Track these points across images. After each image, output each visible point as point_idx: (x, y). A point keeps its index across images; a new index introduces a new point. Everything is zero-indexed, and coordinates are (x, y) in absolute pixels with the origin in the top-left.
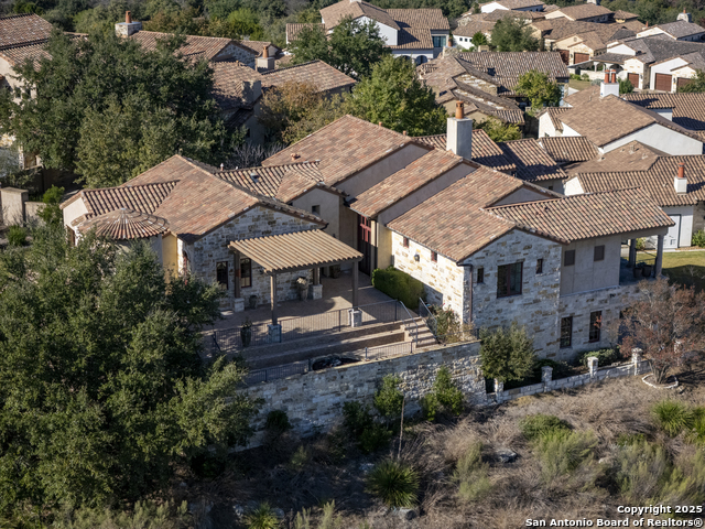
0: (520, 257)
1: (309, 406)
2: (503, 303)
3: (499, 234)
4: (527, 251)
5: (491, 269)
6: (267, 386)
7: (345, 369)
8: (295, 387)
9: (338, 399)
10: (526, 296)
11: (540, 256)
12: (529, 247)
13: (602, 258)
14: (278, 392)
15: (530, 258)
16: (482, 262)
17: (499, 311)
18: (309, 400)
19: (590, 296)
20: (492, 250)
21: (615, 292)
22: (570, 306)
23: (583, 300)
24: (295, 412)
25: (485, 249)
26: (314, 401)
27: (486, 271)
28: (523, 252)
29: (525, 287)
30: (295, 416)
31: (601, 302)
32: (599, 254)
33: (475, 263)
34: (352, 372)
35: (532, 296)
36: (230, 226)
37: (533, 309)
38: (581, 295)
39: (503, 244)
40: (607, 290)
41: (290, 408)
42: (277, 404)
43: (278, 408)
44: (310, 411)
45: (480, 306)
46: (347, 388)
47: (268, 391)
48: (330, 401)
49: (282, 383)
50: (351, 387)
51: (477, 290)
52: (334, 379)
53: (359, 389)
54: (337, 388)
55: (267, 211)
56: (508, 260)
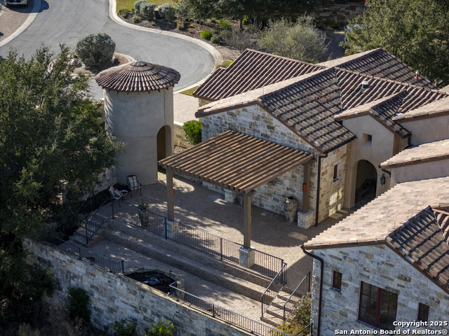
0: (394, 285)
1: (111, 305)
3: (361, 239)
4: (402, 283)
5: (351, 279)
6: (78, 263)
7: (144, 291)
8: (101, 278)
9: (135, 315)
11: (425, 300)
12: (407, 279)
15: (407, 294)
16: (339, 265)
18: (112, 299)
20: (352, 256)
24: (98, 302)
25: (345, 250)
26: (116, 303)
27: (345, 279)
28: (397, 281)
30: (99, 306)
33: (327, 259)
34: (151, 298)
36: (232, 114)
39: (367, 256)
41: (96, 295)
42: (86, 284)
43: (87, 289)
44: (111, 310)
45: (333, 317)
46: (146, 311)
47: (79, 268)
48: (129, 312)
49: (91, 268)
50: (149, 311)
51: (330, 295)
52: (135, 293)
53: (156, 319)
54: (136, 304)
55: (266, 113)
56: (374, 280)
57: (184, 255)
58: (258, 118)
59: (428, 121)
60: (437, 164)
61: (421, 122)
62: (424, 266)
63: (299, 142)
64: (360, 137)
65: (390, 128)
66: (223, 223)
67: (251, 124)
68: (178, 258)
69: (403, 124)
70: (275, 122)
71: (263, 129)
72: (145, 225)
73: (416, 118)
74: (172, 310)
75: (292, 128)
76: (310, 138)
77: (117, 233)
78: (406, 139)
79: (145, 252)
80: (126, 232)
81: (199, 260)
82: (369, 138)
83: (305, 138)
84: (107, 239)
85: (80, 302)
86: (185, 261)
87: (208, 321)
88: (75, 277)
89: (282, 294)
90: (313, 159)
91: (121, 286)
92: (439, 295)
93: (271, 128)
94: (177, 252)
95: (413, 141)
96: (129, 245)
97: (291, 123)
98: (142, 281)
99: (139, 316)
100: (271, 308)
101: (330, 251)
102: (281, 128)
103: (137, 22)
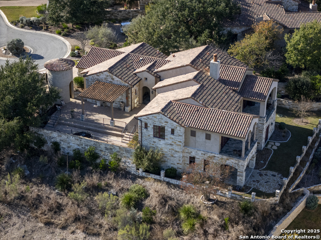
0: (163, 125)
1: (68, 145)
2: (156, 140)
3: (153, 112)
4: (166, 124)
5: (150, 125)
6: (54, 133)
7: (82, 138)
8: (64, 137)
9: (78, 147)
10: (166, 141)
11: (173, 127)
12: (167, 122)
13: (210, 139)
14: (59, 136)
15: (167, 127)
16: (146, 121)
17: (154, 142)
18: (69, 143)
19: (203, 152)
20: (150, 118)
21: (216, 155)
22: (193, 153)
23: (200, 153)
24: (63, 145)
25: (148, 116)
26: (70, 144)
27: (148, 125)
28: (164, 123)
29: (166, 137)
30: (64, 146)
31: (209, 157)
32: (208, 137)
33: (143, 120)
35: (170, 142)
36: (98, 75)
37: (170, 147)
38: (198, 150)
39: (155, 117)
40: (212, 153)
41: (62, 143)
43: (58, 141)
44: (69, 147)
45: (146, 137)
46: (82, 145)
47: (55, 135)
48: (76, 147)
49: (60, 134)
50: (84, 145)
51: (144, 131)
52: (78, 140)
53: (86, 147)
54: (79, 143)
55: (111, 74)
56: (157, 124)
57: (90, 125)
58: (108, 76)
59: (166, 72)
60: (171, 86)
61: (163, 72)
62: (172, 118)
63: (123, 83)
64: (143, 79)
65: (153, 75)
66: (99, 113)
67: (105, 78)
68: (88, 127)
69: (157, 73)
70: (114, 77)
71: (110, 80)
72: (73, 117)
73: (162, 71)
74: (92, 143)
75: (121, 78)
76: (127, 81)
77: (63, 121)
78: (159, 78)
79: (75, 127)
80: (66, 120)
81: (96, 126)
82: (146, 79)
83: (125, 81)
84: (60, 124)
85: (56, 146)
86: (91, 127)
87: (106, 144)
88: (53, 138)
89: (127, 133)
90: (129, 88)
91: (72, 138)
92: (177, 125)
93: (113, 79)
94: (87, 125)
95: (161, 79)
96: (69, 125)
97: (120, 77)
98: (80, 135)
99: (80, 147)
100: (124, 138)
101: (143, 117)
102: (116, 79)
103: (22, 27)
